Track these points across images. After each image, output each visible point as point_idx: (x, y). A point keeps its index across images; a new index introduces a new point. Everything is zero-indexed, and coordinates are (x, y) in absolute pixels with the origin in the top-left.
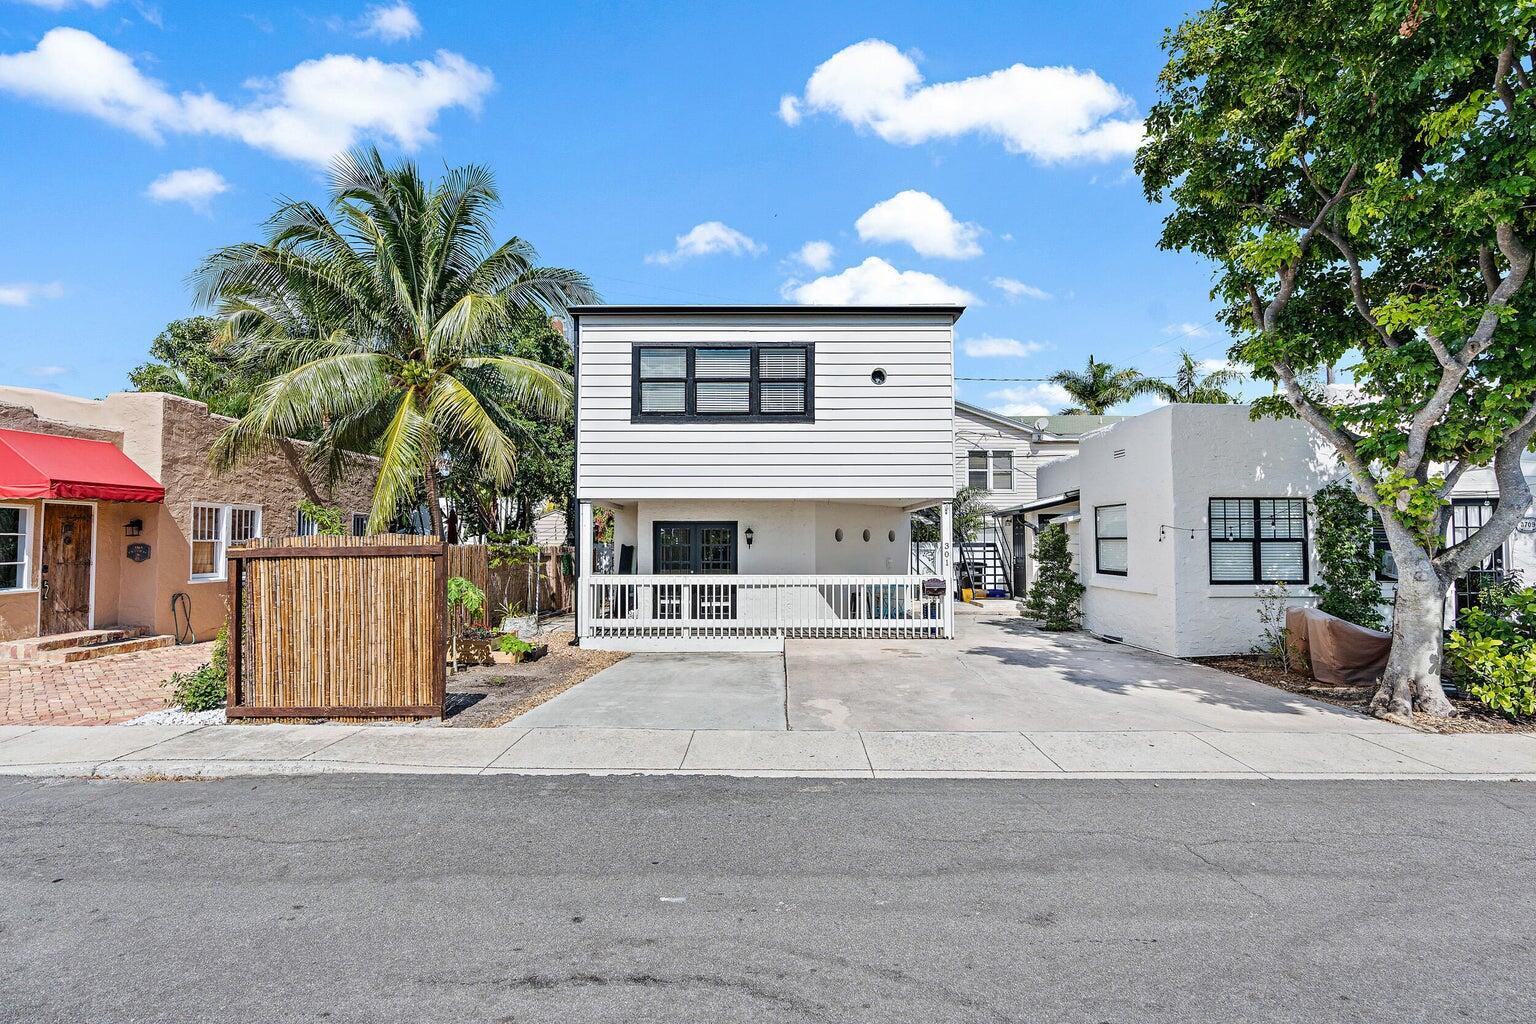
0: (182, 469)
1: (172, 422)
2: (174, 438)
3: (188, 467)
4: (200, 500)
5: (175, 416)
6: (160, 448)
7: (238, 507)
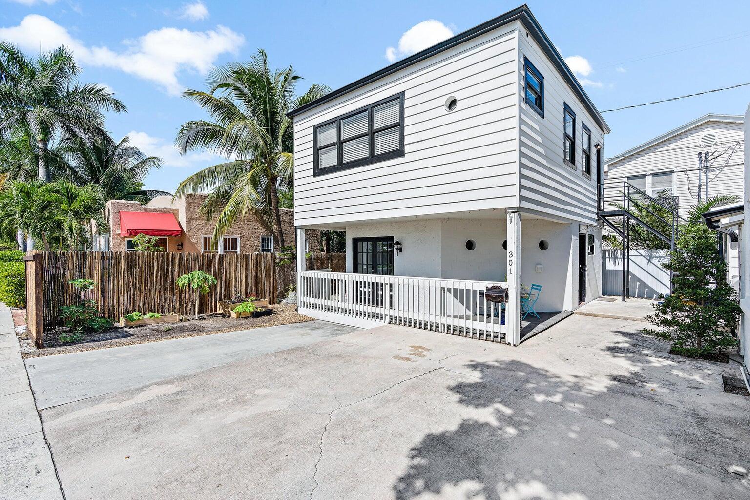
0: (196, 223)
1: (190, 204)
2: (191, 209)
3: (199, 221)
4: (206, 234)
5: (191, 200)
6: (185, 214)
7: (227, 237)
